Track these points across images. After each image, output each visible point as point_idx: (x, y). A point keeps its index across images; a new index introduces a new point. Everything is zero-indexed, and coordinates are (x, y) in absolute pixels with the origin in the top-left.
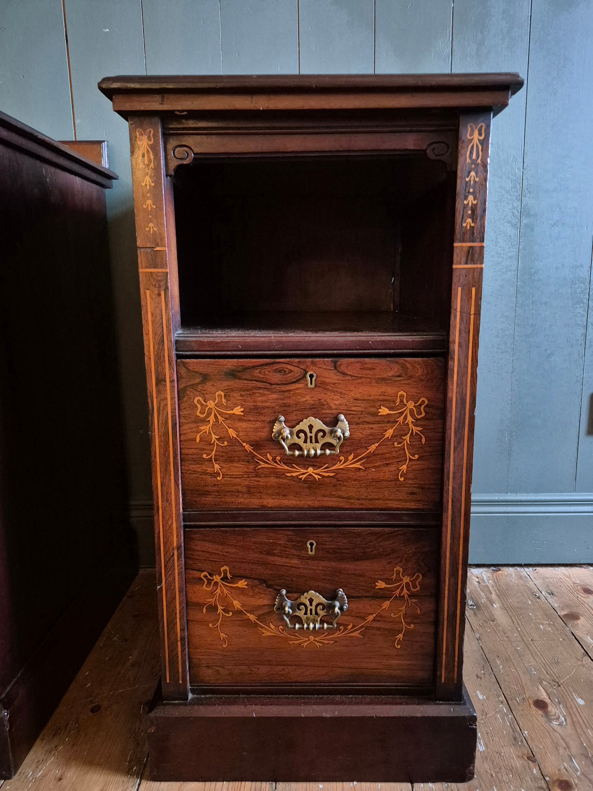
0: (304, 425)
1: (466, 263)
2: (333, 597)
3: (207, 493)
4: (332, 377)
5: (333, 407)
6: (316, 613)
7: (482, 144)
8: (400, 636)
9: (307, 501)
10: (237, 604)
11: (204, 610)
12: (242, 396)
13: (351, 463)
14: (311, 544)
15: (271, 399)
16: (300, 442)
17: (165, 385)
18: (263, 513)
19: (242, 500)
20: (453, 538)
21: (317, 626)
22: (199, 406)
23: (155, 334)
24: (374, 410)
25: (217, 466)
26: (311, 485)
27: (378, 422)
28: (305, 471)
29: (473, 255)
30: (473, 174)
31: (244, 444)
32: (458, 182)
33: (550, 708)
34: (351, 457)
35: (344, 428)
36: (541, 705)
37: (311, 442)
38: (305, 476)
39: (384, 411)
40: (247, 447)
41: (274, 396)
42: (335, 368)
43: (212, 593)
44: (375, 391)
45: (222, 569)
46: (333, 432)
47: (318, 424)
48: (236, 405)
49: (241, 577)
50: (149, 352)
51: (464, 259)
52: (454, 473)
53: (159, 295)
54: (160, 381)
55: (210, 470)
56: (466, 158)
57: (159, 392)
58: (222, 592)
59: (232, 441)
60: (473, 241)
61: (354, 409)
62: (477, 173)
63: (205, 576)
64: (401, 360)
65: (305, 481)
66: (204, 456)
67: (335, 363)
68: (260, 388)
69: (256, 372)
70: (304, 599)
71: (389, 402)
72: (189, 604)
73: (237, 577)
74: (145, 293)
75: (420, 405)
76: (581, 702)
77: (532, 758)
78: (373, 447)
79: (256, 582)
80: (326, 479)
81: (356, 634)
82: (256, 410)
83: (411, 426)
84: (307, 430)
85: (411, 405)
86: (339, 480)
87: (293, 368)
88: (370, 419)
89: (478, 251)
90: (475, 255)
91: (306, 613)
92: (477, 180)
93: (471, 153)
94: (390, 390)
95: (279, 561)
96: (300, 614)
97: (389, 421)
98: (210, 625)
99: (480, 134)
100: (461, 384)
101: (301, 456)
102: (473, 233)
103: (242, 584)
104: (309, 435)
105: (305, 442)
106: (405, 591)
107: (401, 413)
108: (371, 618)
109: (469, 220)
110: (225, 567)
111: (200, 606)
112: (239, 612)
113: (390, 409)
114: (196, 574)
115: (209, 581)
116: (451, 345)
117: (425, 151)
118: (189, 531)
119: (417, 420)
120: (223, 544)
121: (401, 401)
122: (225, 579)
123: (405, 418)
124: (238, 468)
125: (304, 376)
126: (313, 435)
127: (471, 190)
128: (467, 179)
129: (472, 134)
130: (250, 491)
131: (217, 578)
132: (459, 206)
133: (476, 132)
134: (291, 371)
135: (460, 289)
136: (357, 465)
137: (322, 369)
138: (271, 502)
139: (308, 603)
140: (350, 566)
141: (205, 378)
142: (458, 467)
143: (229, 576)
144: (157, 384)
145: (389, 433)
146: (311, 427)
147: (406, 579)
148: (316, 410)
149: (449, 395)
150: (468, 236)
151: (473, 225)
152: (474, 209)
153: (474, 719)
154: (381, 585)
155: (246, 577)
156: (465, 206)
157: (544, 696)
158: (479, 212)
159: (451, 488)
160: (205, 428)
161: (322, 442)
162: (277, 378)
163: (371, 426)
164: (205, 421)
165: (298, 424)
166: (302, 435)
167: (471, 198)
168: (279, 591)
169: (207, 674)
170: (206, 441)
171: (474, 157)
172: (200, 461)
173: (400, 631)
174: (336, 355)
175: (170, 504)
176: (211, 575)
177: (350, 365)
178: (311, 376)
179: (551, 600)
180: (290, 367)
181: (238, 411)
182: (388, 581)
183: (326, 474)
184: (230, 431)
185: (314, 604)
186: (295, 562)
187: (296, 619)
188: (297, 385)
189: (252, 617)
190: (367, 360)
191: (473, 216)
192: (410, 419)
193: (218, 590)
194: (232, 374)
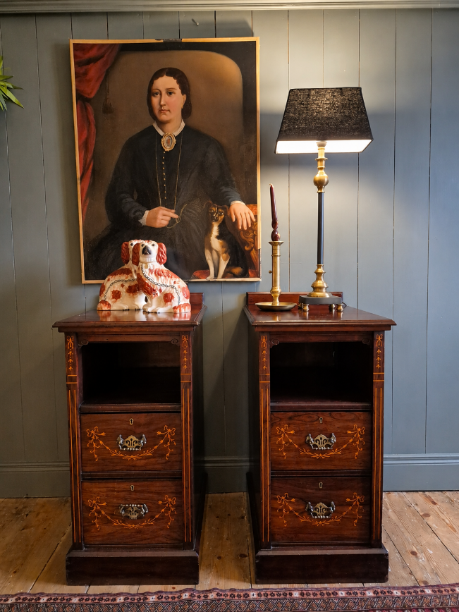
0: (318, 438)
1: (378, 380)
2: (329, 505)
3: (280, 464)
4: (329, 419)
5: (330, 431)
6: (323, 512)
7: (382, 341)
8: (356, 521)
9: (318, 467)
10: (291, 508)
11: (278, 511)
12: (294, 426)
13: (336, 452)
14: (321, 484)
15: (306, 427)
16: (317, 444)
17: (267, 423)
18: (302, 472)
19: (294, 467)
21: (324, 517)
22: (278, 430)
23: (264, 404)
24: (345, 431)
25: (284, 454)
26: (321, 461)
27: (347, 436)
28: (319, 455)
30: (379, 350)
32: (374, 352)
33: (418, 555)
34: (336, 450)
35: (334, 439)
36: (414, 553)
37: (321, 444)
38: (318, 457)
39: (349, 432)
40: (296, 446)
42: (330, 416)
43: (281, 504)
44: (345, 424)
46: (330, 441)
47: (324, 437)
48: (292, 430)
49: (293, 497)
50: (261, 410)
51: (377, 378)
52: (376, 456)
53: (266, 390)
54: (265, 422)
55: (281, 455)
56: (376, 345)
57: (264, 426)
58: (285, 503)
59: (290, 444)
60: (380, 372)
61: (337, 431)
63: (279, 497)
64: (355, 413)
65: (319, 459)
66: (280, 449)
67: (330, 414)
68: (302, 423)
69: (300, 418)
70: (318, 506)
71: (351, 429)
72: (273, 509)
73: (291, 497)
74: (261, 390)
75: (363, 430)
76: (431, 552)
77: (411, 573)
78: (345, 446)
79: (299, 499)
80: (327, 459)
81: (339, 520)
82: (299, 432)
83: (359, 438)
85: (359, 430)
86: (332, 458)
87: (314, 416)
88: (343, 435)
89: (382, 375)
90: (381, 377)
91: (319, 512)
92: (381, 352)
93: (378, 343)
94: (351, 424)
95: (308, 491)
96: (317, 512)
97: (351, 436)
98: (280, 517)
99: (381, 337)
100: (378, 423)
101: (318, 450)
102: (380, 369)
103: (293, 500)
104: (320, 441)
105: (319, 444)
106: (358, 502)
107: (356, 433)
108: (345, 513)
109: (379, 365)
110: (286, 493)
111: (276, 509)
112: (291, 512)
113: (351, 431)
114: (275, 496)
115: (280, 499)
116: (374, 407)
117: (361, 341)
118: (273, 479)
119: (361, 435)
120: (286, 484)
121: (355, 428)
122: (286, 498)
123: (357, 435)
124: (292, 454)
125: (318, 419)
126: (322, 441)
127: (378, 356)
128: (377, 352)
129: (378, 337)
130: (297, 463)
131: (283, 498)
132: (374, 361)
135: (376, 388)
136: (338, 453)
137: (325, 416)
138: (305, 467)
139: (319, 508)
140: (335, 493)
141: (281, 419)
142: (378, 454)
143: (288, 497)
145: (351, 441)
146: (321, 439)
147: (358, 498)
148: (321, 432)
149: (374, 426)
150: (378, 370)
151: (380, 367)
152: (380, 361)
153: (387, 555)
154: (348, 500)
155: (295, 498)
156: (377, 361)
157: (415, 550)
158: (382, 362)
159: (375, 462)
160: (280, 439)
161: (325, 444)
162: (308, 420)
163: (344, 438)
164: (280, 436)
165: (316, 437)
166: (318, 441)
167: (378, 358)
168: (307, 503)
169: (278, 538)
170: (280, 444)
171: (379, 345)
172: (278, 451)
173: (356, 519)
174: (331, 411)
175: (267, 469)
176: (281, 496)
177: (337, 415)
178: (321, 419)
179: (416, 507)
180: (312, 416)
181: (292, 432)
182: (351, 498)
183: (327, 457)
184: (290, 440)
185: (322, 508)
186: (314, 491)
187: (315, 514)
188: (316, 422)
189: (297, 514)
190: (342, 413)
192: (359, 435)
193: (283, 502)
194: (290, 418)
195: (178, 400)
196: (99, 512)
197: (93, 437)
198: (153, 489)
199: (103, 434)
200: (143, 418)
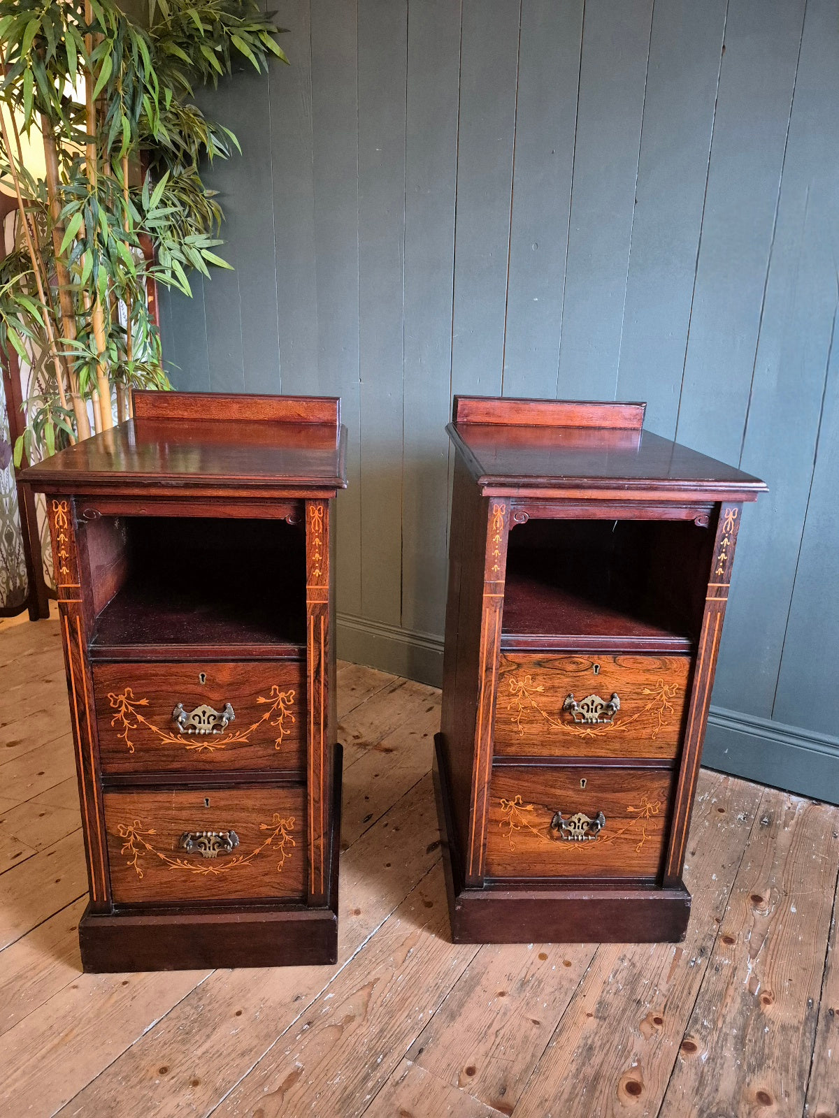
0: (588, 701)
1: (715, 597)
2: (596, 817)
3: (512, 745)
4: (611, 667)
5: (610, 687)
6: (582, 828)
7: (734, 521)
8: (641, 844)
9: (583, 751)
10: (524, 821)
11: (500, 825)
12: (544, 678)
13: (619, 726)
14: (583, 781)
15: (565, 681)
16: (585, 712)
17: (492, 672)
18: (551, 759)
19: (536, 750)
20: (686, 778)
21: (584, 838)
22: (512, 685)
23: (489, 637)
24: (639, 691)
25: (520, 727)
26: (588, 741)
27: (641, 699)
28: (584, 731)
29: (721, 591)
30: (726, 540)
31: (542, 712)
32: (716, 544)
34: (619, 723)
35: (617, 703)
37: (592, 712)
38: (584, 735)
39: (647, 691)
40: (544, 714)
41: (568, 679)
42: (615, 662)
43: (507, 814)
44: (642, 678)
45: (516, 797)
46: (609, 706)
47: (598, 700)
48: (539, 685)
49: (530, 803)
50: (483, 648)
51: (714, 595)
52: (692, 735)
53: (495, 611)
54: (488, 669)
55: (515, 729)
56: (722, 530)
57: (486, 676)
58: (515, 813)
59: (533, 709)
60: (723, 583)
61: (625, 689)
62: (729, 540)
63: (504, 802)
64: (663, 658)
65: (584, 738)
66: (512, 719)
67: (615, 658)
68: (558, 674)
69: (557, 663)
70: (575, 819)
71: (651, 685)
72: (491, 822)
73: (526, 803)
74: (486, 611)
75: (673, 688)
79: (540, 806)
80: (599, 737)
81: (609, 842)
82: (553, 689)
83: (665, 702)
84: (590, 704)
85: (665, 687)
87: (583, 660)
88: (634, 696)
89: (725, 589)
91: (575, 828)
92: (729, 544)
93: (726, 527)
94: (652, 678)
95: (558, 792)
96: (571, 828)
98: (504, 835)
99: (734, 515)
100: (703, 676)
102: (722, 578)
103: (530, 807)
104: (591, 707)
105: (588, 712)
106: (648, 813)
107: (659, 693)
108: (621, 831)
109: (720, 569)
110: (519, 796)
111: (497, 822)
112: (523, 827)
113: (651, 690)
114: (497, 800)
115: (506, 805)
116: (699, 650)
117: (693, 520)
118: (495, 771)
119: (669, 698)
120: (519, 780)
121: (660, 685)
122: (518, 803)
123: (662, 696)
124: (536, 728)
125: (591, 667)
126: (594, 707)
127: (724, 550)
128: (722, 543)
129: (728, 515)
130: (543, 744)
131: (511, 803)
132: (714, 560)
133: (731, 513)
134: (581, 663)
135: (709, 613)
136: (623, 728)
137: (605, 662)
138: (557, 752)
139: (577, 821)
140: (610, 796)
141: (519, 665)
142: (696, 732)
143: (521, 802)
144: (486, 671)
145: (649, 706)
146: (592, 702)
147: (649, 806)
148: (597, 690)
149: (695, 682)
150: (718, 580)
151: (723, 572)
152: (724, 562)
153: (690, 901)
154: (631, 809)
155: (533, 803)
156: (719, 560)
158: (727, 564)
159: (689, 745)
160: (515, 700)
161: (599, 711)
162: (572, 667)
163: (636, 701)
164: (515, 695)
165: (584, 699)
166: (586, 707)
167: (723, 555)
168: (556, 813)
169: (498, 870)
170: (515, 709)
171: (728, 529)
172: (509, 723)
173: (640, 841)
174: (615, 652)
175: (486, 753)
176: (507, 801)
177: (626, 661)
178: (597, 667)
180: (581, 660)
181: (540, 689)
182: (636, 807)
183: (600, 734)
184: (533, 702)
185: (581, 822)
186: (570, 793)
187: (568, 833)
188: (586, 672)
189: (535, 831)
190: (638, 657)
191: (723, 567)
192: (665, 698)
193: (512, 812)
194: (539, 664)
196: (140, 846)
197: (123, 709)
199: (144, 702)
200: (227, 673)
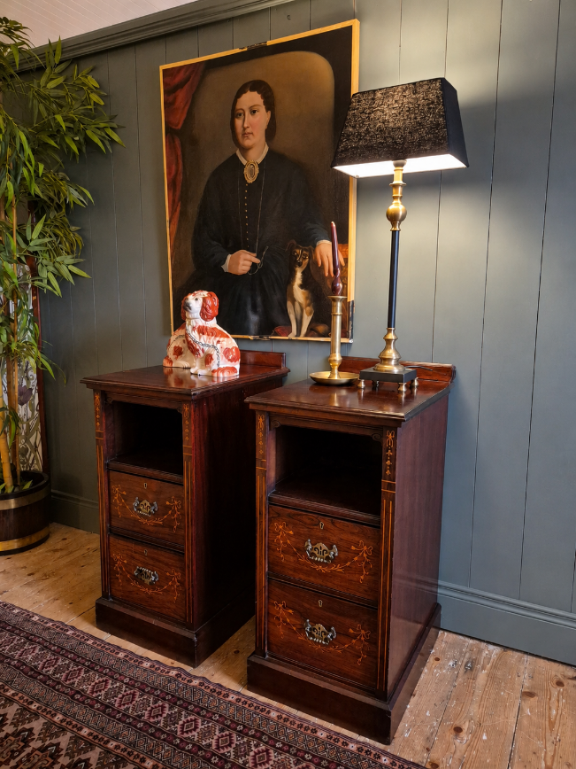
0: (318, 546)
2: (329, 630)
3: (277, 566)
4: (331, 526)
5: (331, 540)
8: (360, 660)
9: (319, 581)
10: (288, 620)
11: (275, 618)
12: (293, 526)
13: (338, 568)
14: (320, 602)
15: (304, 530)
16: (316, 553)
17: (263, 516)
19: (292, 573)
20: (383, 617)
22: (276, 527)
23: (260, 493)
24: (348, 546)
25: (282, 555)
26: (322, 574)
27: (351, 553)
28: (318, 567)
34: (338, 566)
35: (336, 552)
36: (458, 730)
37: (321, 555)
39: (353, 548)
40: (294, 549)
41: (307, 529)
42: (333, 523)
43: (278, 612)
44: (350, 538)
45: (283, 602)
47: (324, 547)
48: (291, 530)
50: (257, 500)
52: (383, 586)
55: (279, 556)
56: (386, 444)
57: (260, 518)
58: (282, 612)
59: (288, 545)
61: (340, 543)
63: (276, 603)
64: (361, 526)
65: (318, 571)
66: (277, 549)
67: (333, 520)
68: (301, 525)
69: (300, 518)
70: (317, 627)
71: (356, 545)
72: (268, 613)
73: (289, 608)
74: (258, 477)
75: (370, 549)
78: (348, 564)
79: (297, 612)
80: (327, 573)
81: (339, 651)
82: (297, 534)
83: (366, 558)
84: (319, 548)
85: (366, 548)
86: (333, 575)
87: (314, 518)
88: (347, 550)
91: (316, 634)
94: (356, 539)
95: (307, 606)
96: (314, 633)
97: (357, 553)
98: (277, 626)
100: (386, 545)
103: (290, 611)
104: (320, 550)
105: (318, 554)
106: (362, 637)
107: (361, 551)
108: (347, 646)
111: (273, 616)
112: (288, 624)
113: (356, 547)
114: (272, 601)
115: (277, 606)
116: (381, 525)
118: (269, 581)
119: (368, 555)
120: (284, 591)
121: (361, 545)
123: (363, 553)
124: (290, 558)
125: (319, 524)
126: (322, 552)
130: (295, 570)
131: (280, 605)
134: (313, 520)
136: (341, 570)
137: (327, 522)
139: (318, 629)
140: (337, 617)
141: (279, 515)
142: (384, 584)
143: (285, 606)
144: (260, 514)
145: (355, 559)
146: (321, 547)
147: (363, 632)
148: (323, 540)
154: (352, 631)
155: (292, 609)
159: (381, 592)
160: (278, 537)
161: (326, 556)
162: (308, 522)
163: (347, 554)
164: (278, 534)
165: (315, 544)
166: (317, 551)
168: (305, 620)
169: (275, 649)
170: (278, 543)
172: (276, 551)
173: (360, 657)
174: (334, 517)
175: (262, 567)
176: (278, 603)
177: (340, 523)
178: (322, 524)
181: (291, 532)
182: (354, 630)
183: (327, 571)
184: (288, 541)
185: (321, 630)
186: (313, 608)
187: (311, 635)
188: (316, 527)
189: (294, 628)
192: (365, 555)
194: (290, 516)
195: (181, 473)
196: (121, 568)
197: (117, 494)
198: (162, 558)
199: (124, 493)
200: (155, 485)
